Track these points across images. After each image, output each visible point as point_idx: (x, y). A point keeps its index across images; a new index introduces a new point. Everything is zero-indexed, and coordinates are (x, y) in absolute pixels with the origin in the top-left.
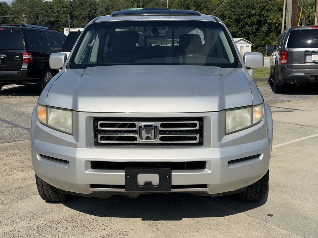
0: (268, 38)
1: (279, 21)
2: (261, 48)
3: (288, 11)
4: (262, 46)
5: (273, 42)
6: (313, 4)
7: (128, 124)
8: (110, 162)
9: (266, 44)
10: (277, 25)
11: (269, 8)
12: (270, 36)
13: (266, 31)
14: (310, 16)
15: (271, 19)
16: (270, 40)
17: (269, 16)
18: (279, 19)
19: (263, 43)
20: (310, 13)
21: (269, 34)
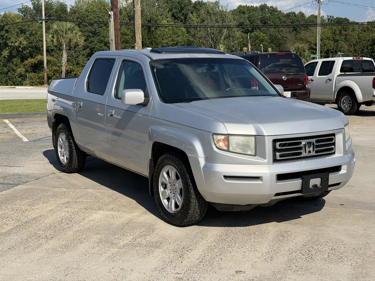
0: (10, 64)
1: (23, 45)
2: (3, 75)
3: (111, 40)
4: (4, 73)
5: (18, 69)
6: (72, 29)
7: (287, 143)
8: (289, 173)
9: (9, 71)
10: (20, 49)
11: (9, 28)
12: (13, 62)
13: (8, 56)
14: (72, 41)
15: (12, 42)
16: (14, 67)
17: (10, 38)
18: (23, 42)
19: (6, 70)
20: (71, 39)
21: (12, 59)
